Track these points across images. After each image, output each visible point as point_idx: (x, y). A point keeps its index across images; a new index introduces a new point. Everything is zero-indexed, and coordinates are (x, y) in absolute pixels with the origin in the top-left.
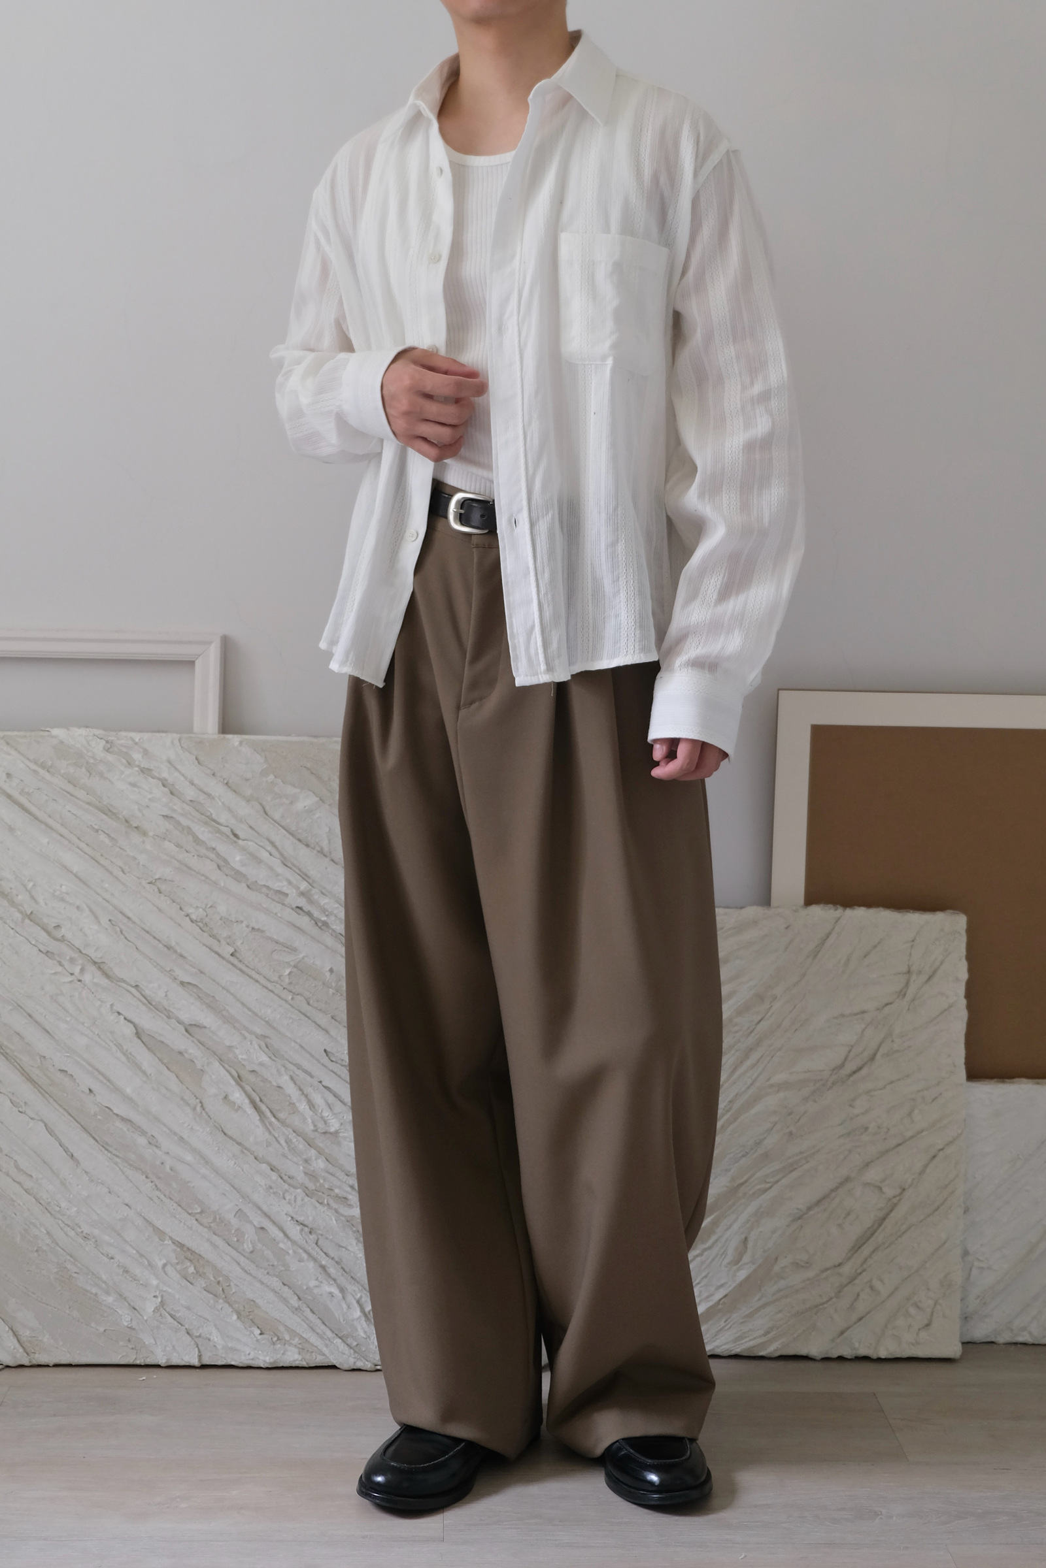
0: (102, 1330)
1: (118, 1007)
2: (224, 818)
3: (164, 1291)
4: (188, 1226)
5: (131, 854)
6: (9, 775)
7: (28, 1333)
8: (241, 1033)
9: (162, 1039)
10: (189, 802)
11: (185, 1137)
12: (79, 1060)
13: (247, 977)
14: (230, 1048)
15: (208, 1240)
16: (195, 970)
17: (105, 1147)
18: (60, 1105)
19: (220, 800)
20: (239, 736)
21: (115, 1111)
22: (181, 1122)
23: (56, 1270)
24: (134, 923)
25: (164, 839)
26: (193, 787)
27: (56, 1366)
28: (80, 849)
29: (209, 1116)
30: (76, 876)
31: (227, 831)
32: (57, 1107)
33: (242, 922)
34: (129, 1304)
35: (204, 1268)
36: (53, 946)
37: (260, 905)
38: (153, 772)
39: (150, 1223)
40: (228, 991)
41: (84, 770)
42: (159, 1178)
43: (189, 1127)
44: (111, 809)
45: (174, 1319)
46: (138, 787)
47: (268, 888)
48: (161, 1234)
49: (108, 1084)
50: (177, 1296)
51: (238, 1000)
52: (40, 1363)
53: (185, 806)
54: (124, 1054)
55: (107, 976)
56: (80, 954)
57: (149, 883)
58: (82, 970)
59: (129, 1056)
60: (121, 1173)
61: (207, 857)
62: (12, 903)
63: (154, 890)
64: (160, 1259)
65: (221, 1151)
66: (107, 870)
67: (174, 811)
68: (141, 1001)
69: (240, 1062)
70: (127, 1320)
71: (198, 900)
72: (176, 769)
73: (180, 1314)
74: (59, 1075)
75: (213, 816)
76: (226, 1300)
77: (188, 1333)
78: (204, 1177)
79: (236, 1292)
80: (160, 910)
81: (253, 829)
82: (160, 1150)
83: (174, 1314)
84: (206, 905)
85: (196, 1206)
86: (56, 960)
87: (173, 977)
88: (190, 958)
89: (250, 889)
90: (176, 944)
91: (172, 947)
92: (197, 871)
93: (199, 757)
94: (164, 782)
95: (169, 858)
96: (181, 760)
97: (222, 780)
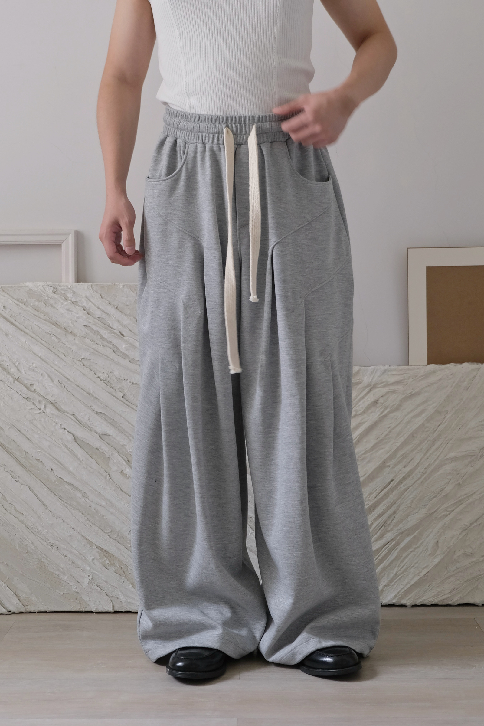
0: (62, 593)
1: (63, 426)
2: (116, 325)
3: (94, 573)
4: (105, 539)
5: (68, 346)
6: (4, 307)
7: (24, 595)
8: (128, 438)
9: (88, 442)
10: (97, 318)
11: (101, 492)
12: (45, 453)
13: (131, 408)
14: (123, 445)
15: (116, 546)
16: (103, 405)
17: (60, 498)
18: (36, 477)
19: (113, 316)
20: (122, 283)
21: (65, 480)
22: (99, 484)
23: (36, 563)
24: (71, 381)
25: (85, 338)
26: (99, 310)
27: (39, 612)
28: (43, 345)
29: (113, 482)
30: (40, 358)
31: (118, 332)
32: (35, 478)
33: (127, 380)
34: (76, 580)
35: (114, 561)
36: (30, 394)
37: (136, 370)
38: (79, 303)
39: (85, 538)
40: (121, 416)
41: (42, 303)
42: (88, 514)
43: (103, 487)
44: (57, 323)
45: (99, 588)
46: (72, 311)
48: (90, 543)
49: (60, 465)
50: (100, 576)
51: (127, 421)
52: (30, 611)
53: (95, 320)
54: (68, 450)
55: (58, 409)
56: (43, 398)
57: (78, 361)
58: (45, 407)
59: (71, 451)
60: (69, 511)
61: (108, 347)
62: (8, 373)
63: (81, 364)
64: (91, 556)
65: (120, 500)
66: (56, 354)
67: (90, 322)
68: (76, 422)
69: (129, 453)
70: (75, 588)
71: (104, 369)
72: (90, 301)
73: (102, 585)
74: (36, 461)
75: (110, 325)
76: (126, 577)
77: (106, 595)
78: (112, 514)
79: (131, 573)
80: (84, 375)
81: (132, 331)
82: (89, 500)
83: (99, 585)
84: (108, 371)
85: (109, 529)
86: (31, 402)
87: (92, 410)
88: (101, 399)
89: (131, 362)
90: (93, 392)
91: (91, 394)
92: (103, 354)
93: (102, 295)
94: (84, 308)
95: (88, 347)
96: (92, 297)
97: (114, 306)
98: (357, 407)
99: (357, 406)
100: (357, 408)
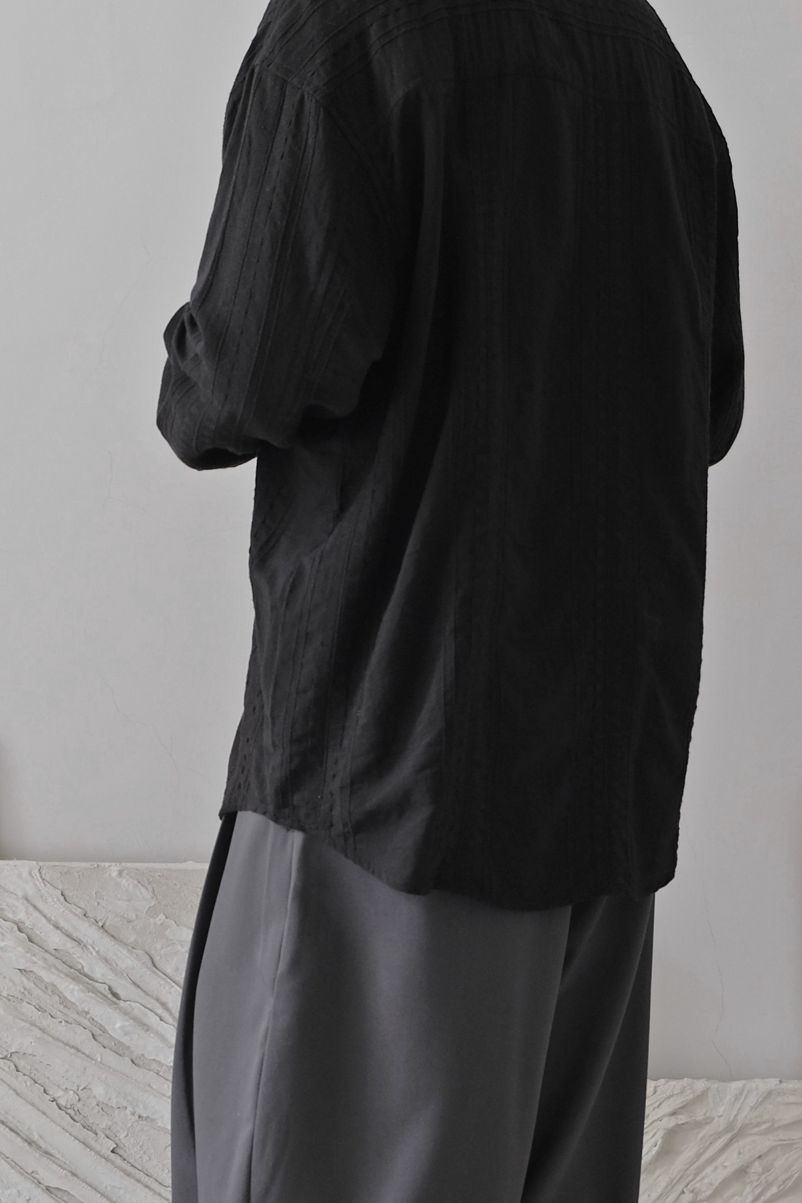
2: (99, 971)
10: (53, 952)
13: (133, 1181)
16: (65, 1171)
19: (94, 948)
20: (118, 864)
25: (21, 1000)
26: (59, 931)
31: (104, 989)
33: (126, 1108)
37: (149, 1085)
38: (6, 913)
47: (159, 1062)
53: (47, 956)
57: (2, 1058)
61: (79, 1024)
63: (9, 1068)
67: (36, 963)
71: (67, 1079)
72: (35, 908)
75: (86, 969)
80: (18, 1094)
81: (139, 987)
84: (78, 1086)
87: (36, 1181)
88: (59, 1156)
89: (135, 1064)
90: (40, 1137)
91: (34, 1142)
92: (65, 1042)
93: (66, 893)
94: (20, 924)
95: (27, 1025)
96: (42, 897)
97: (97, 922)
98: (697, 1183)
99: (698, 1179)
100: (698, 1185)
